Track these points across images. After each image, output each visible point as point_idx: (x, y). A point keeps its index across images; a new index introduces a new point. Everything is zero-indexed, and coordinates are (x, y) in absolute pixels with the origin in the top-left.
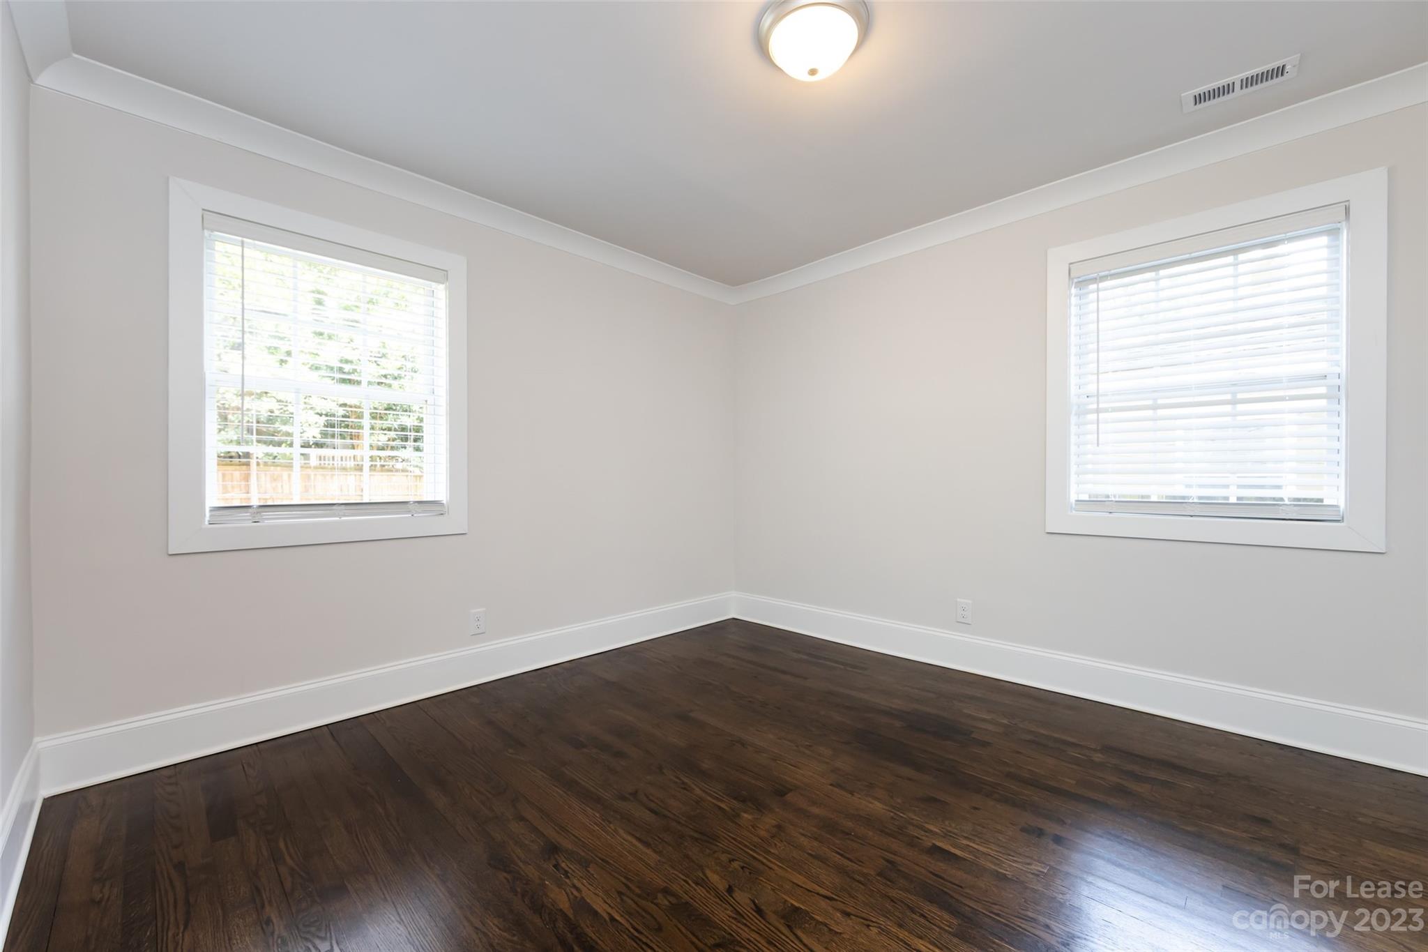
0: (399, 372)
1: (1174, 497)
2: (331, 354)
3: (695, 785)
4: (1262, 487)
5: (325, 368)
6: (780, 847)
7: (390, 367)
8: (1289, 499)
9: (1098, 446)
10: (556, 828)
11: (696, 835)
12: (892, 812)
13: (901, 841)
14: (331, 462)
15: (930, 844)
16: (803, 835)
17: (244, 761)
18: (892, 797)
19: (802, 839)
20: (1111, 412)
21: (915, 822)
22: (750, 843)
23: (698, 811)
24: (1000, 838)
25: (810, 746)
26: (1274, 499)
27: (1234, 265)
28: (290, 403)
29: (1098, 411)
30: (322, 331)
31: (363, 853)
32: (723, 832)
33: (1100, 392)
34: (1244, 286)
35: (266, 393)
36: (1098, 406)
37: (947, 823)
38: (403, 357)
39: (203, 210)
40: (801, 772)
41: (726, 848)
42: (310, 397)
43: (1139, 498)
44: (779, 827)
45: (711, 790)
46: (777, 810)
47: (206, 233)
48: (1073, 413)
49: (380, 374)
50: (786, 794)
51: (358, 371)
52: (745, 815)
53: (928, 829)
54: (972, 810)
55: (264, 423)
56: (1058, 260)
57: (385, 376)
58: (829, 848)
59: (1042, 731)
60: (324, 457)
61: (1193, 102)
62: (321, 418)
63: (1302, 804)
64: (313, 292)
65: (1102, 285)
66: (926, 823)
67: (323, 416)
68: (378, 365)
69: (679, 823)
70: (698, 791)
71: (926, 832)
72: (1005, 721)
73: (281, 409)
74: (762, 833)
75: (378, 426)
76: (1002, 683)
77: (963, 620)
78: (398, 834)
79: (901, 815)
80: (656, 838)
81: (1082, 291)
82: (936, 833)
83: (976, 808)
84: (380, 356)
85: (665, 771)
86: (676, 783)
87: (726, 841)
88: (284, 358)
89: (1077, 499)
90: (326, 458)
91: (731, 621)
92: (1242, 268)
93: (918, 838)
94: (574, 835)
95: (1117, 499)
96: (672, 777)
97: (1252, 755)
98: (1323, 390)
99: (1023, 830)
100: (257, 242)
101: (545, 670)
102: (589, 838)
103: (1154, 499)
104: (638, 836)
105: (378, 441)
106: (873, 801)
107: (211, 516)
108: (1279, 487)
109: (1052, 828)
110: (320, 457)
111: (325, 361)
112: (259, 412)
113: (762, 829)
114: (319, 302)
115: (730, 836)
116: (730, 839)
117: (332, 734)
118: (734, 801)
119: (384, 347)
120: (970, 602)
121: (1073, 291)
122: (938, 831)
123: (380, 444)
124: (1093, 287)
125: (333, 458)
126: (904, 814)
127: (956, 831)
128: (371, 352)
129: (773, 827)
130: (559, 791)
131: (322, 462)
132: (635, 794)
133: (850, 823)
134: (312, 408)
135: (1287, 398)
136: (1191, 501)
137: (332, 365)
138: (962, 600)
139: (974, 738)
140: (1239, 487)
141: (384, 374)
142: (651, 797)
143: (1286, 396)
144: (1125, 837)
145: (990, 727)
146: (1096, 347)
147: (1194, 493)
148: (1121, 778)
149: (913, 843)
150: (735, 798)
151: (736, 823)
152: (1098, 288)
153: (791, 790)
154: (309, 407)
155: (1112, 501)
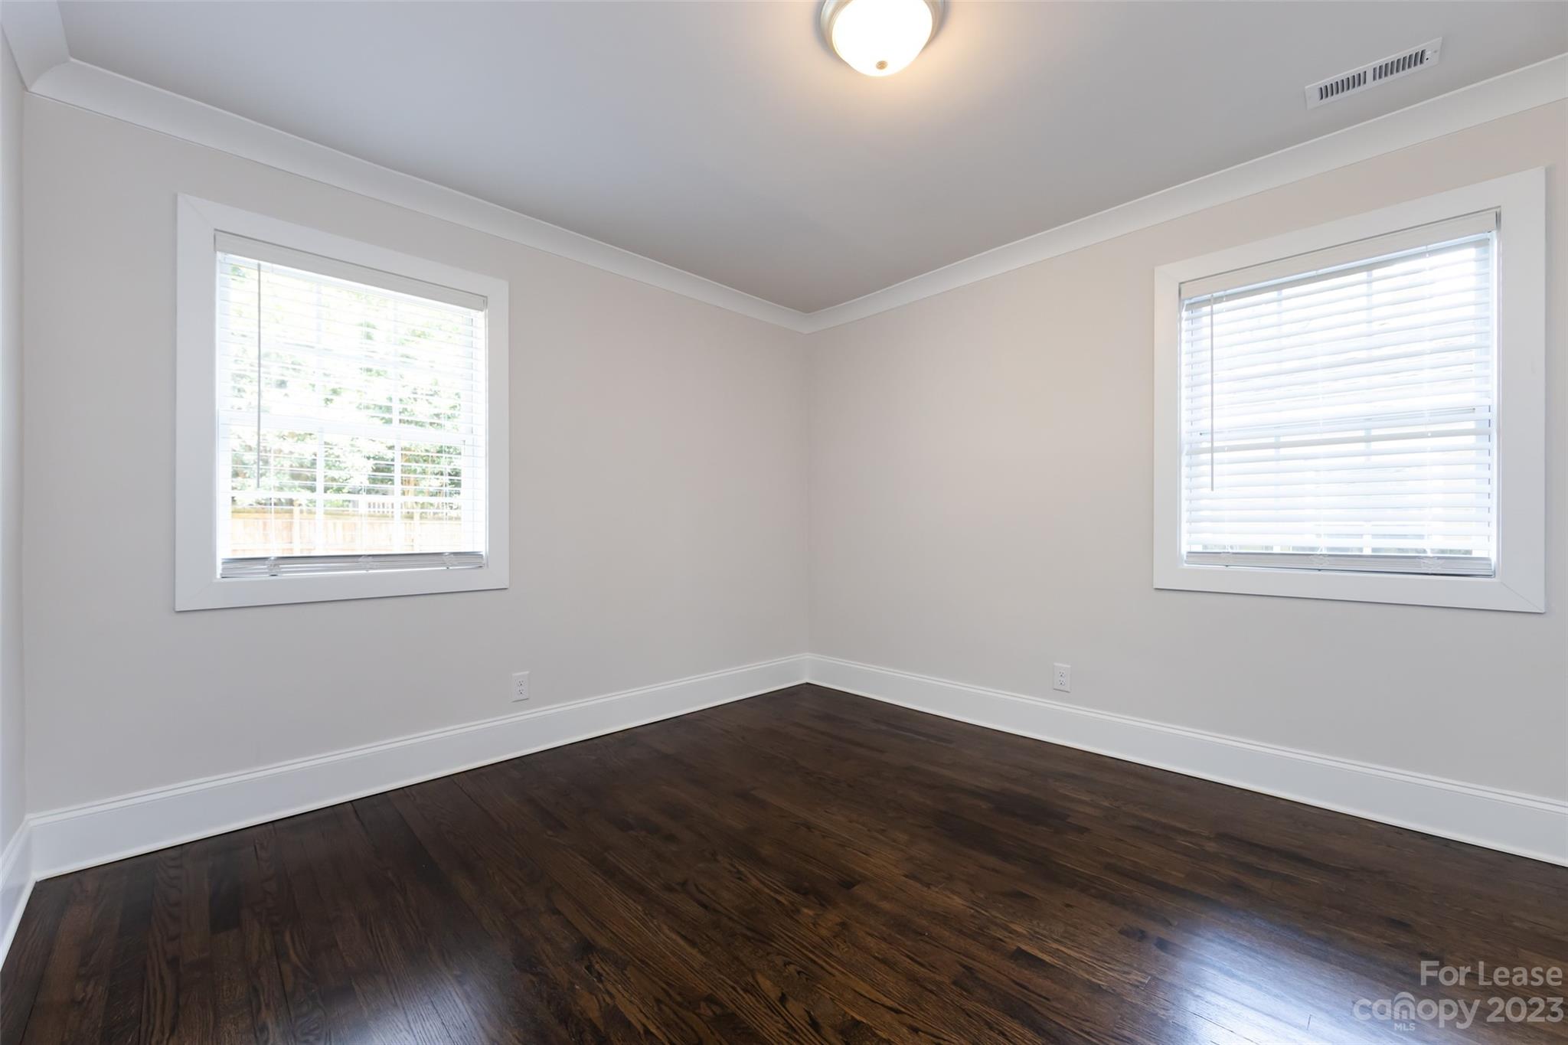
0: (452, 411)
1: (1303, 548)
2: (379, 392)
3: (751, 874)
4: (1404, 536)
5: (373, 407)
6: (843, 949)
7: (443, 405)
8: (1433, 550)
9: (1212, 489)
10: (592, 922)
11: (749, 934)
12: (973, 909)
13: (981, 943)
14: (381, 510)
15: (1015, 948)
16: (870, 934)
17: (257, 841)
18: (973, 891)
19: (869, 939)
20: (1227, 451)
21: (998, 921)
22: (808, 943)
23: (753, 905)
24: (1095, 941)
25: (884, 830)
26: (1417, 551)
27: (1368, 283)
28: (336, 445)
29: (1212, 450)
30: (370, 367)
31: (376, 949)
32: (779, 930)
33: (1215, 428)
34: (1379, 306)
35: (310, 434)
36: (1212, 444)
37: (1035, 922)
38: (457, 394)
39: (216, 230)
40: (872, 860)
41: (781, 948)
42: (357, 438)
43: (1262, 549)
44: (843, 925)
45: (768, 881)
46: (842, 904)
47: (220, 255)
48: (1184, 453)
49: (432, 413)
50: (854, 886)
51: (409, 410)
52: (806, 911)
53: (1015, 931)
54: (1066, 909)
55: (308, 468)
56: (1167, 278)
57: (437, 415)
58: (898, 950)
59: (1148, 815)
60: (374, 504)
61: (1318, 95)
62: (369, 461)
63: (1447, 905)
64: (361, 325)
65: (1216, 307)
66: (1011, 922)
67: (371, 459)
68: (430, 403)
69: (730, 919)
70: (754, 882)
71: (1010, 933)
72: (1106, 804)
73: (326, 452)
74: (824, 932)
75: (429, 470)
76: (1107, 759)
77: (1062, 688)
78: (417, 927)
79: (983, 912)
80: (704, 936)
81: (1196, 314)
82: (1024, 936)
83: (1068, 906)
84: (432, 393)
85: (720, 858)
86: (730, 871)
87: (782, 940)
88: (330, 397)
89: (1189, 550)
90: (377, 504)
91: (805, 686)
92: (1376, 286)
93: (1001, 940)
94: (612, 932)
95: (1234, 551)
96: (728, 867)
97: (1389, 846)
98: (1471, 425)
99: (1121, 932)
100: (275, 266)
101: (596, 741)
102: (628, 935)
103: (1277, 550)
104: (683, 933)
105: (430, 486)
106: (951, 896)
107: (223, 569)
108: (1421, 537)
109: (1156, 930)
110: (369, 504)
111: (373, 400)
112: (303, 455)
113: (823, 927)
114: (369, 337)
115: (787, 935)
116: (786, 937)
117: (356, 812)
118: (794, 894)
119: (436, 384)
120: (1069, 666)
121: (1185, 314)
122: (1025, 932)
123: (431, 489)
124: (1207, 309)
125: (383, 504)
126: (986, 911)
127: (1045, 932)
128: (423, 389)
129: (837, 925)
130: (598, 878)
131: (372, 510)
132: (684, 884)
133: (924, 922)
134: (359, 451)
135: (1429, 435)
136: (1318, 553)
137: (380, 404)
138: (1060, 665)
139: (1069, 823)
140: (1375, 536)
141: (436, 413)
142: (702, 888)
143: (1428, 432)
144: (1240, 942)
145: (1089, 810)
146: (1210, 377)
147: (1323, 544)
148: (1236, 872)
149: (994, 945)
150: (796, 891)
151: (797, 921)
152: (1212, 311)
153: (859, 882)
154: (356, 449)
155: (1228, 553)
